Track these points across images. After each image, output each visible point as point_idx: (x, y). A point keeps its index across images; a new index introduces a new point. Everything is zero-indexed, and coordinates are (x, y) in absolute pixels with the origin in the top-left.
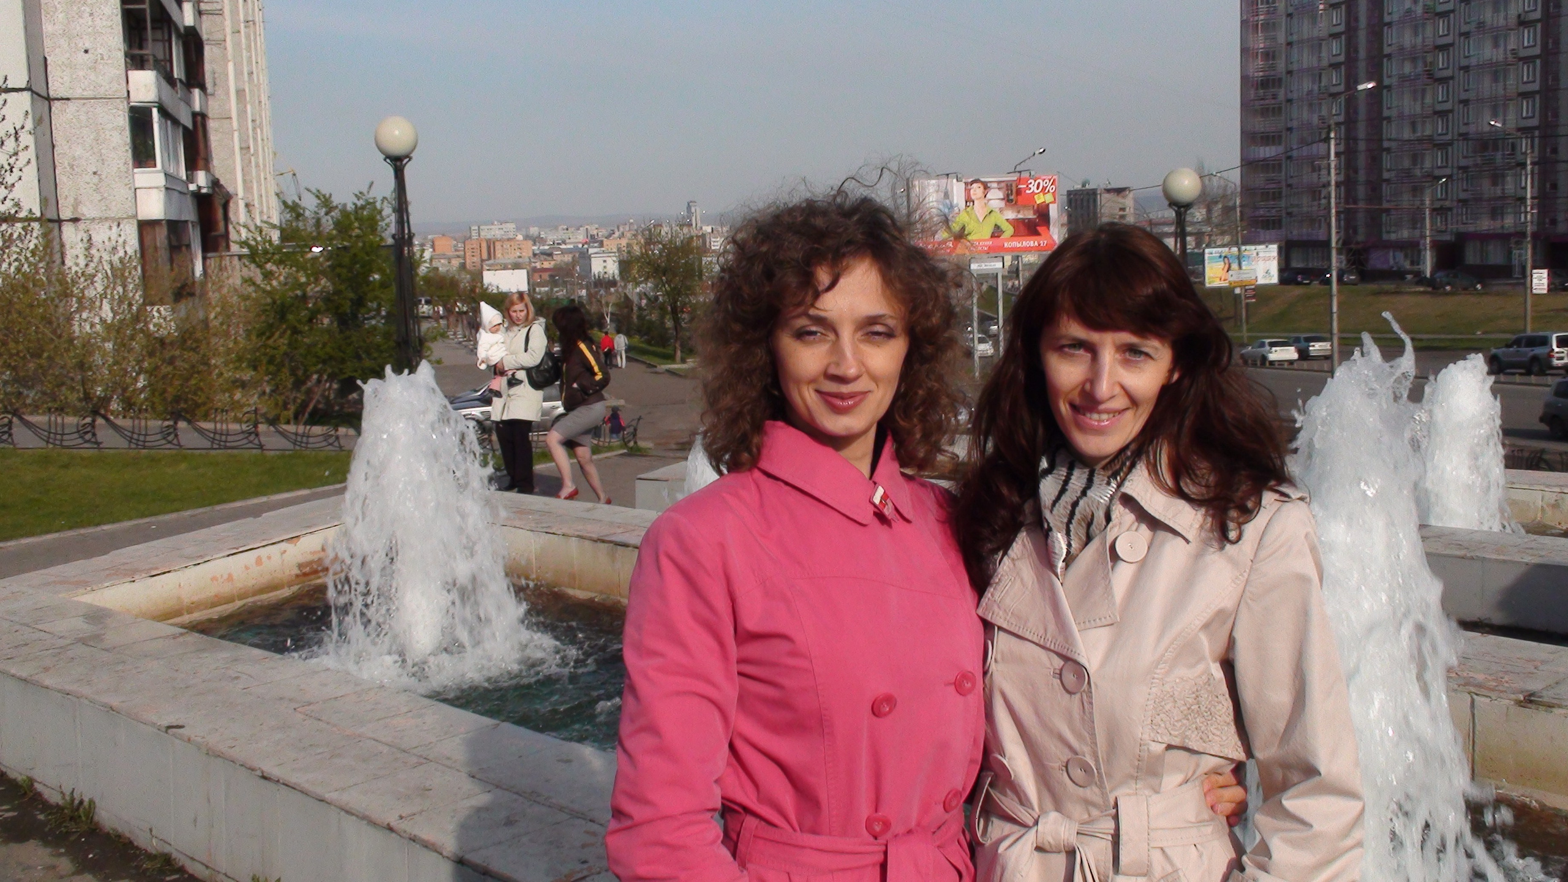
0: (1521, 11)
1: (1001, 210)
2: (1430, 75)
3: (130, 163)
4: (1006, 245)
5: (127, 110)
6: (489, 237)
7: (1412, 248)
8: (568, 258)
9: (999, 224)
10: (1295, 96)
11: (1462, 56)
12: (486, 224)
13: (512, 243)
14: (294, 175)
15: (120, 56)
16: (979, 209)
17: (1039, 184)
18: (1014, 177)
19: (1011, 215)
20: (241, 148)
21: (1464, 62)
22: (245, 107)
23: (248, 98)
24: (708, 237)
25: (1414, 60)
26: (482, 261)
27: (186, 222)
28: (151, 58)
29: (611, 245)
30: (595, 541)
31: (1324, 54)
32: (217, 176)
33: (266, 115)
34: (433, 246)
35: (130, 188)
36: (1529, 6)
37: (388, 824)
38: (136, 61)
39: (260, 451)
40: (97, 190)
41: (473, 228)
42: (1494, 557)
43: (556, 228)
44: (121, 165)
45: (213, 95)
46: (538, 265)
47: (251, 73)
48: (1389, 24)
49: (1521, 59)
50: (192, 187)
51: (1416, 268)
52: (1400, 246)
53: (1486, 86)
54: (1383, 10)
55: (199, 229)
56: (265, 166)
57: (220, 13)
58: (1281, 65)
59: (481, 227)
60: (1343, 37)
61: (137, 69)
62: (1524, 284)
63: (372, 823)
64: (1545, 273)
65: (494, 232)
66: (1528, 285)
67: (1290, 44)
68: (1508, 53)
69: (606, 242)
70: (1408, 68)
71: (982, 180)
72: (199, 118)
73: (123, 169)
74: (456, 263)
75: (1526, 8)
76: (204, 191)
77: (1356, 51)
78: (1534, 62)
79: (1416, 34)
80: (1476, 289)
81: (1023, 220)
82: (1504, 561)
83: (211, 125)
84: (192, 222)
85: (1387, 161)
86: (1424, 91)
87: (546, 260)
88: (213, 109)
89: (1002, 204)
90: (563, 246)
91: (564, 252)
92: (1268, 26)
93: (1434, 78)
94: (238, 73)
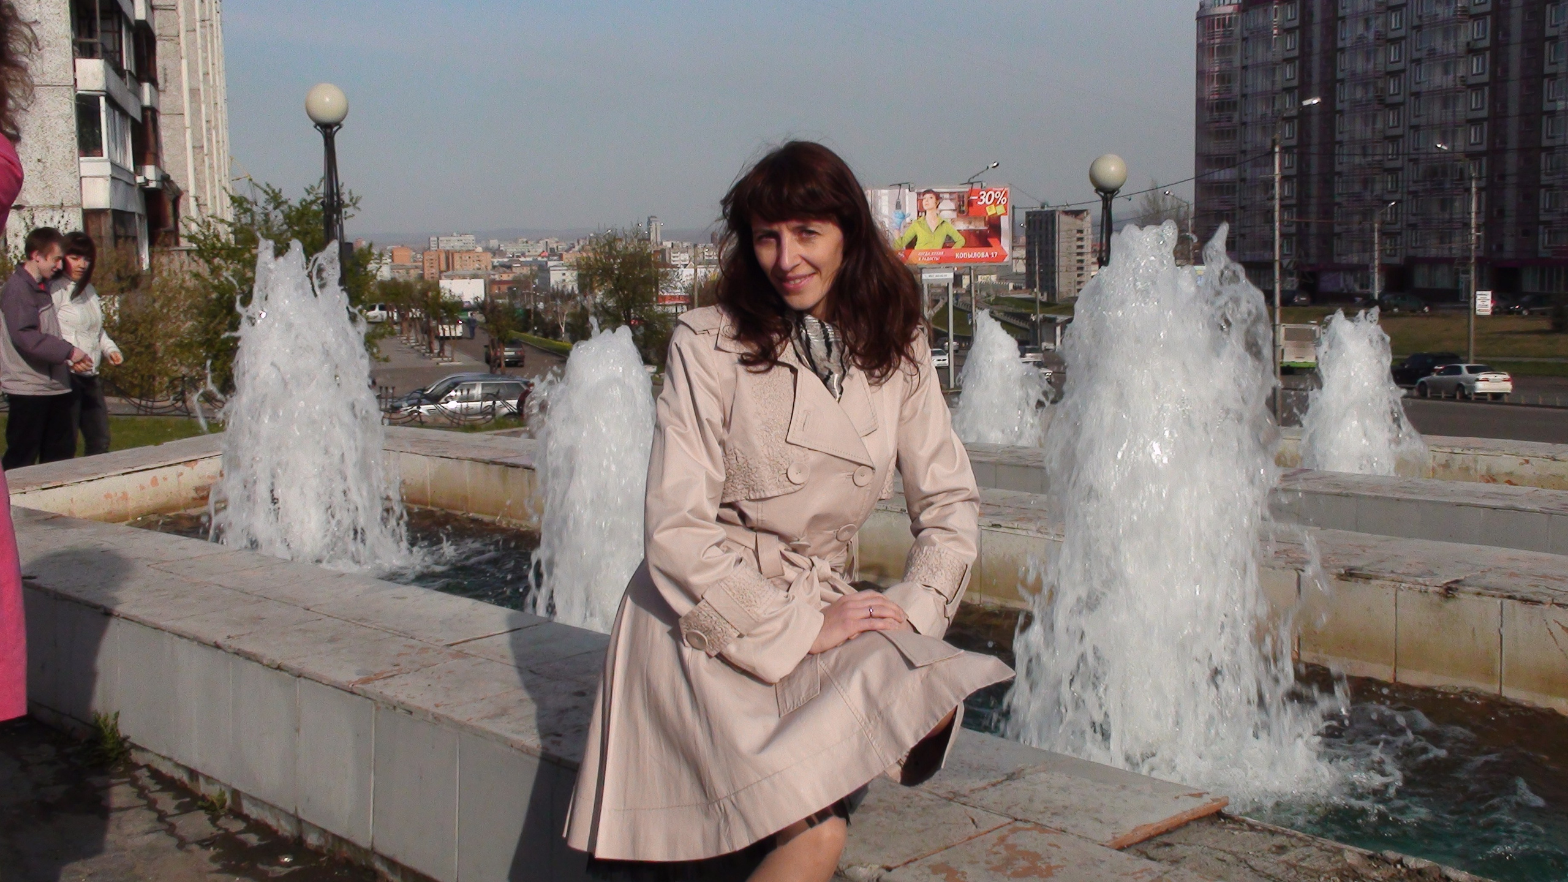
0: (1469, 39)
1: (953, 221)
2: (1381, 100)
3: (76, 151)
4: (957, 255)
5: (74, 98)
6: (448, 248)
7: (1362, 270)
8: (526, 271)
9: (950, 235)
10: (1249, 119)
11: (1413, 83)
12: (445, 235)
13: (471, 255)
14: (251, 180)
15: (67, 44)
16: (930, 219)
17: (990, 195)
18: (966, 189)
19: (962, 226)
20: (194, 147)
21: (1415, 88)
22: (200, 106)
23: (202, 98)
24: (667, 251)
25: (1365, 85)
26: (441, 272)
27: (133, 213)
28: (99, 48)
29: (570, 257)
30: (488, 463)
31: (1278, 77)
32: (168, 172)
33: (222, 117)
34: (392, 257)
35: (75, 176)
36: (1478, 34)
37: (215, 642)
38: (84, 49)
39: (186, 418)
40: (42, 178)
41: (432, 239)
42: (1368, 493)
43: (516, 241)
44: (67, 153)
45: (164, 91)
46: (497, 277)
47: (206, 74)
48: (1342, 50)
49: (1470, 86)
50: (140, 180)
51: (1365, 291)
52: (1352, 269)
53: (1436, 112)
54: (1336, 36)
55: (146, 222)
56: (219, 167)
57: (173, 8)
58: (1236, 88)
59: (440, 239)
60: (1297, 62)
61: (86, 57)
62: (1468, 308)
63: (202, 643)
64: (1488, 294)
65: (453, 243)
66: (1472, 306)
67: (1245, 68)
68: (1457, 79)
69: (565, 255)
70: (1359, 94)
71: (935, 190)
72: (149, 113)
73: (69, 156)
74: (414, 273)
75: (1475, 37)
76: (153, 185)
77: (1310, 75)
78: (1483, 90)
79: (1368, 60)
80: (1424, 312)
81: (975, 231)
82: (1376, 498)
83: (162, 120)
84: (140, 215)
85: (1339, 188)
86: (1375, 116)
87: (505, 272)
88: (165, 104)
89: (954, 215)
90: (522, 259)
91: (523, 264)
92: (1224, 50)
93: (1384, 103)
94: (192, 72)
